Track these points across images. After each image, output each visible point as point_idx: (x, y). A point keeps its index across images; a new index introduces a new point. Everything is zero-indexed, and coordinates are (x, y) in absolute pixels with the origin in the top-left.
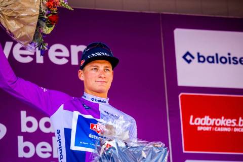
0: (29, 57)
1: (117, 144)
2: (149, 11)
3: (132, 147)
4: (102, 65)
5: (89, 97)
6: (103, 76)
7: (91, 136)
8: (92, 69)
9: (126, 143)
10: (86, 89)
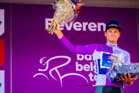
0: (80, 28)
1: (118, 64)
2: (131, 7)
3: (125, 66)
4: (113, 30)
5: (108, 44)
6: (113, 35)
7: (109, 62)
8: (109, 32)
9: (122, 64)
10: (107, 41)
